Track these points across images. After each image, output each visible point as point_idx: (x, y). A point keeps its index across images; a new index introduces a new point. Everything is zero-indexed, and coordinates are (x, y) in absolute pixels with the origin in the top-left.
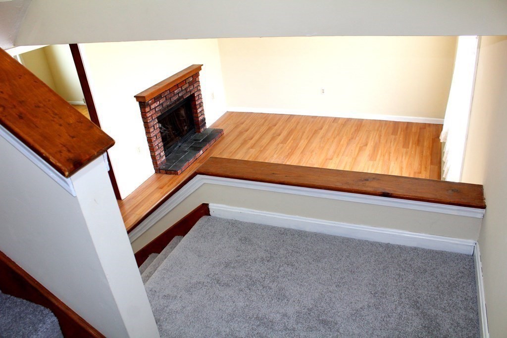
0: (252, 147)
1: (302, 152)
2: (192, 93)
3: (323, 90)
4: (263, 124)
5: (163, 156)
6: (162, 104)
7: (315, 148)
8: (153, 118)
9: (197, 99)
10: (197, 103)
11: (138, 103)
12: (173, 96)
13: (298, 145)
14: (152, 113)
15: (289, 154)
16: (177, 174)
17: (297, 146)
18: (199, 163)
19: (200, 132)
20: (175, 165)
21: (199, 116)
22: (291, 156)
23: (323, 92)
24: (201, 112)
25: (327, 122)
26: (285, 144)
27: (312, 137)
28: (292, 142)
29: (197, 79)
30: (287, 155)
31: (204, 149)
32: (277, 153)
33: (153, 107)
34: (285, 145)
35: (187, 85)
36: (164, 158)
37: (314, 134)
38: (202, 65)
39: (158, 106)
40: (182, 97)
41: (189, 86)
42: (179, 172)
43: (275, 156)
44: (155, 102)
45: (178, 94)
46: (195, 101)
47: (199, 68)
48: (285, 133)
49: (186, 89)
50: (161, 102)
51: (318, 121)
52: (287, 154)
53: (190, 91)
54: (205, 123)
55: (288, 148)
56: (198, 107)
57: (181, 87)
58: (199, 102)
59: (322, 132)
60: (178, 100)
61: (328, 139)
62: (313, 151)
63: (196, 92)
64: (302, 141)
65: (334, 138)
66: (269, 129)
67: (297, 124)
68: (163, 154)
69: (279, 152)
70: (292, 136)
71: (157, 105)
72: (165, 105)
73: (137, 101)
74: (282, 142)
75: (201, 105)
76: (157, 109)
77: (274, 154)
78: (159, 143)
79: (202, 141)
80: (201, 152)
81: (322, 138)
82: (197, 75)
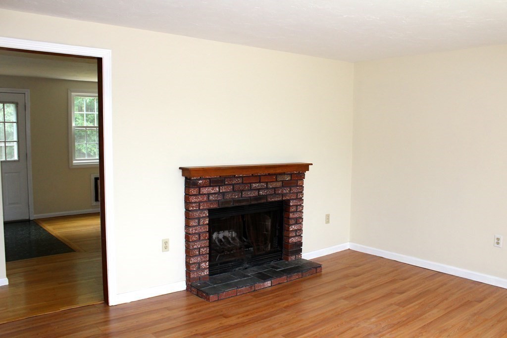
0: (346, 298)
1: (424, 327)
2: (284, 198)
3: (498, 239)
4: (386, 274)
5: (205, 269)
6: (223, 194)
7: (453, 326)
8: (201, 207)
9: (292, 210)
10: (291, 215)
11: (183, 179)
12: (249, 190)
13: (424, 314)
14: (200, 198)
15: (399, 322)
16: (208, 299)
17: (421, 315)
18: (252, 296)
19: (287, 260)
20: (214, 287)
21: (291, 235)
22: (400, 327)
23: (498, 243)
24: (296, 231)
25: (497, 294)
26: (404, 307)
27: (457, 308)
28: (417, 307)
29: (299, 182)
30: (395, 325)
31: (276, 281)
32: (379, 317)
33: (205, 191)
34: (401, 309)
35: (279, 184)
36: (206, 272)
37: (462, 306)
38: (312, 164)
39: (215, 194)
40: (265, 197)
41: (283, 186)
42: (212, 297)
43: (373, 320)
44: (210, 186)
45: (259, 190)
46: (288, 211)
47: (306, 167)
48: (412, 293)
49: (275, 188)
50: (223, 189)
51: (480, 290)
52: (396, 322)
53: (283, 195)
54: (301, 250)
55: (403, 313)
56: (292, 222)
57: (267, 183)
58: (296, 215)
59: (478, 307)
60: (256, 198)
61: (486, 320)
62: (445, 330)
63: (293, 199)
64: (435, 311)
65: (499, 321)
66: (393, 281)
67: (442, 286)
68: (205, 265)
69: (384, 315)
70: (423, 299)
71: (213, 192)
72: (228, 197)
73: (183, 175)
74: (399, 303)
75: (299, 221)
76: (211, 198)
77: (374, 316)
78: (203, 248)
79: (281, 271)
80: (268, 283)
81: (475, 314)
82: (301, 176)
